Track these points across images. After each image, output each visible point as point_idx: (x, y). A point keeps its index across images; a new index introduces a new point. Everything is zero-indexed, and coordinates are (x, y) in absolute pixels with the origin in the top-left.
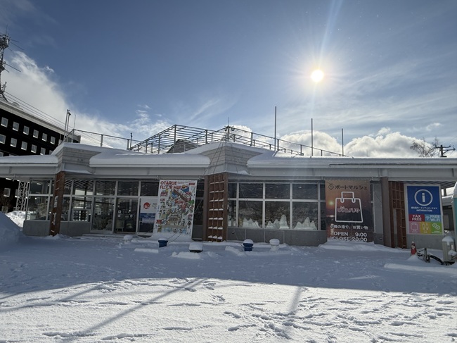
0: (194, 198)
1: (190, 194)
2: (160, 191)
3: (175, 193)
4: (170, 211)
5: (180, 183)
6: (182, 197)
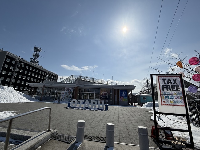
0: (72, 92)
2: (65, 90)
3: (68, 91)
4: (67, 95)
6: (70, 92)
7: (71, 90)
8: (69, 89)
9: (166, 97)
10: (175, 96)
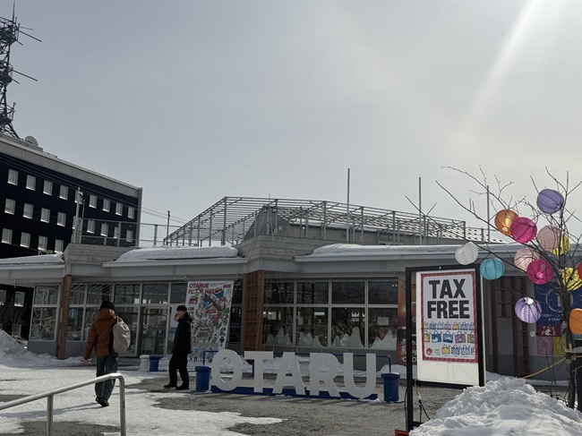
0: (229, 306)
1: (225, 300)
2: (189, 296)
3: (206, 299)
4: (200, 324)
5: (214, 285)
6: (215, 304)
7: (220, 294)
8: (210, 288)
9: (434, 336)
10: (456, 332)
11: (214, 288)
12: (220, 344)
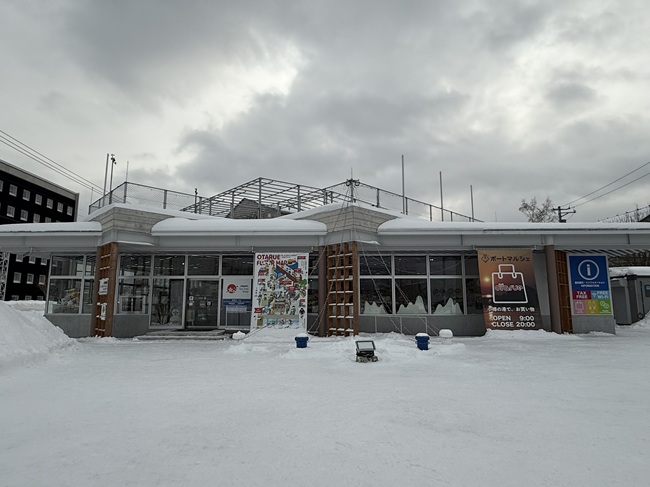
0: (305, 277)
1: (300, 271)
2: (257, 268)
3: (278, 270)
4: (274, 296)
5: (287, 257)
6: (288, 275)
7: (295, 266)
8: (282, 259)
11: (287, 259)
12: (300, 315)
